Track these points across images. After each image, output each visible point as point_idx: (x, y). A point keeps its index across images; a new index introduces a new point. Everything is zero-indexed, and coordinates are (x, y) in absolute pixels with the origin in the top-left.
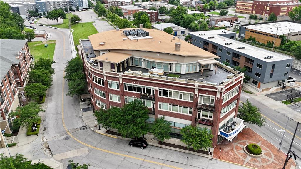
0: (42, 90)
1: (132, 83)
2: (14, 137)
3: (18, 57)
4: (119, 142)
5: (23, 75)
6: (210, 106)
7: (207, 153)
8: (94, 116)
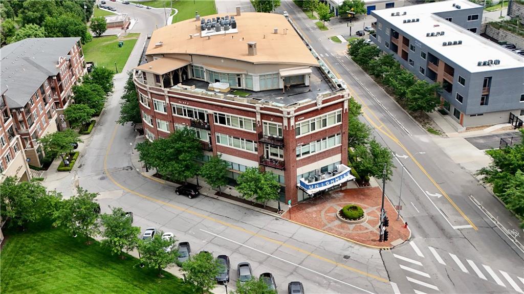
0: (86, 114)
1: (180, 103)
2: (43, 171)
3: (58, 66)
4: (164, 188)
5: (64, 92)
6: (277, 140)
7: (275, 211)
8: (136, 150)
